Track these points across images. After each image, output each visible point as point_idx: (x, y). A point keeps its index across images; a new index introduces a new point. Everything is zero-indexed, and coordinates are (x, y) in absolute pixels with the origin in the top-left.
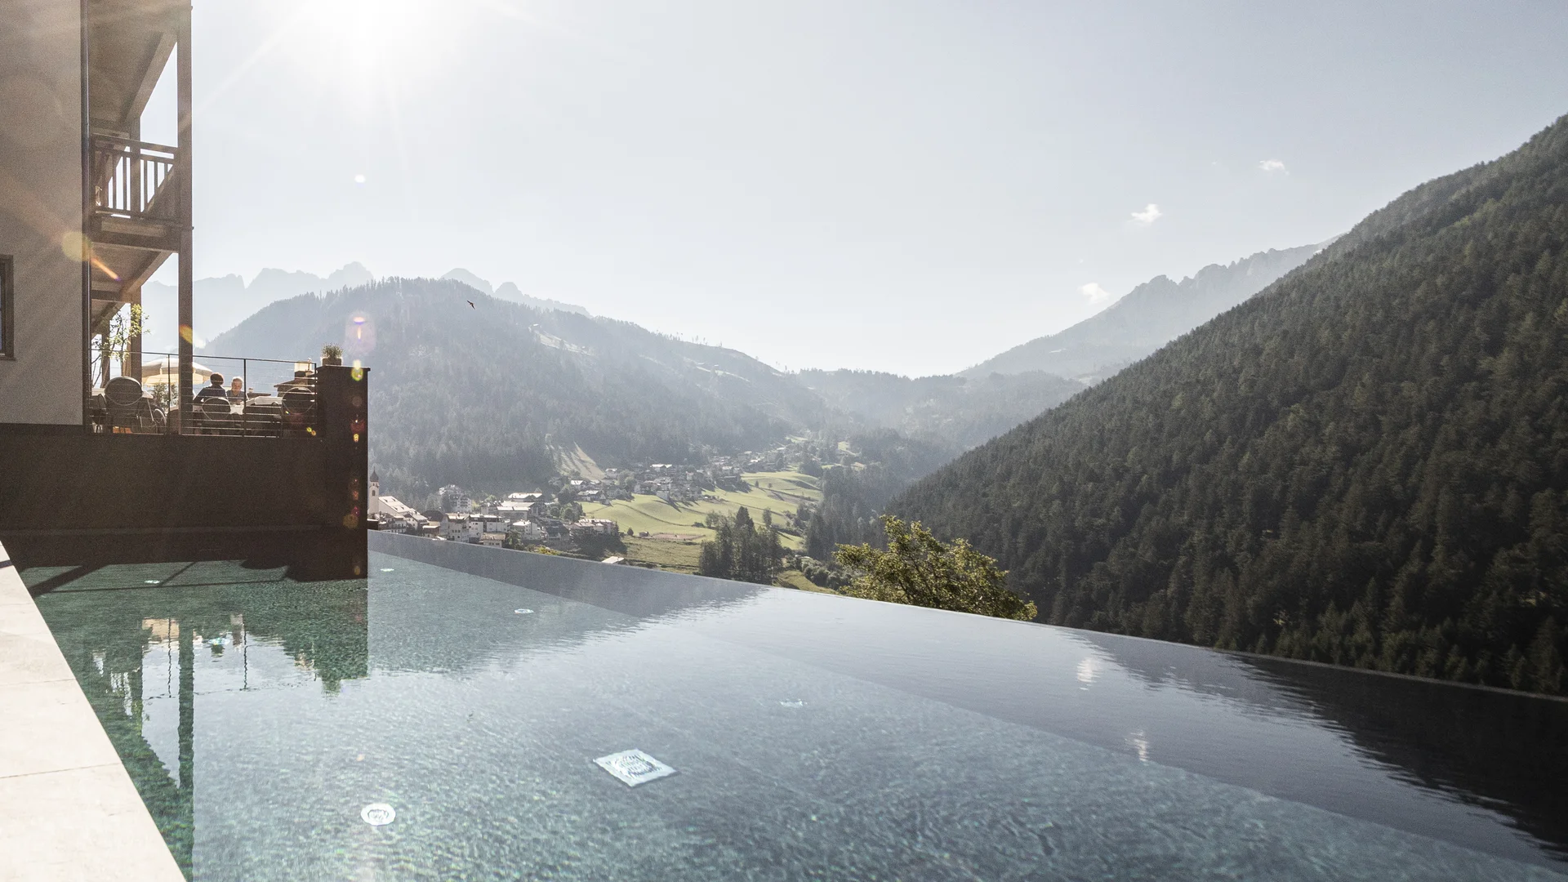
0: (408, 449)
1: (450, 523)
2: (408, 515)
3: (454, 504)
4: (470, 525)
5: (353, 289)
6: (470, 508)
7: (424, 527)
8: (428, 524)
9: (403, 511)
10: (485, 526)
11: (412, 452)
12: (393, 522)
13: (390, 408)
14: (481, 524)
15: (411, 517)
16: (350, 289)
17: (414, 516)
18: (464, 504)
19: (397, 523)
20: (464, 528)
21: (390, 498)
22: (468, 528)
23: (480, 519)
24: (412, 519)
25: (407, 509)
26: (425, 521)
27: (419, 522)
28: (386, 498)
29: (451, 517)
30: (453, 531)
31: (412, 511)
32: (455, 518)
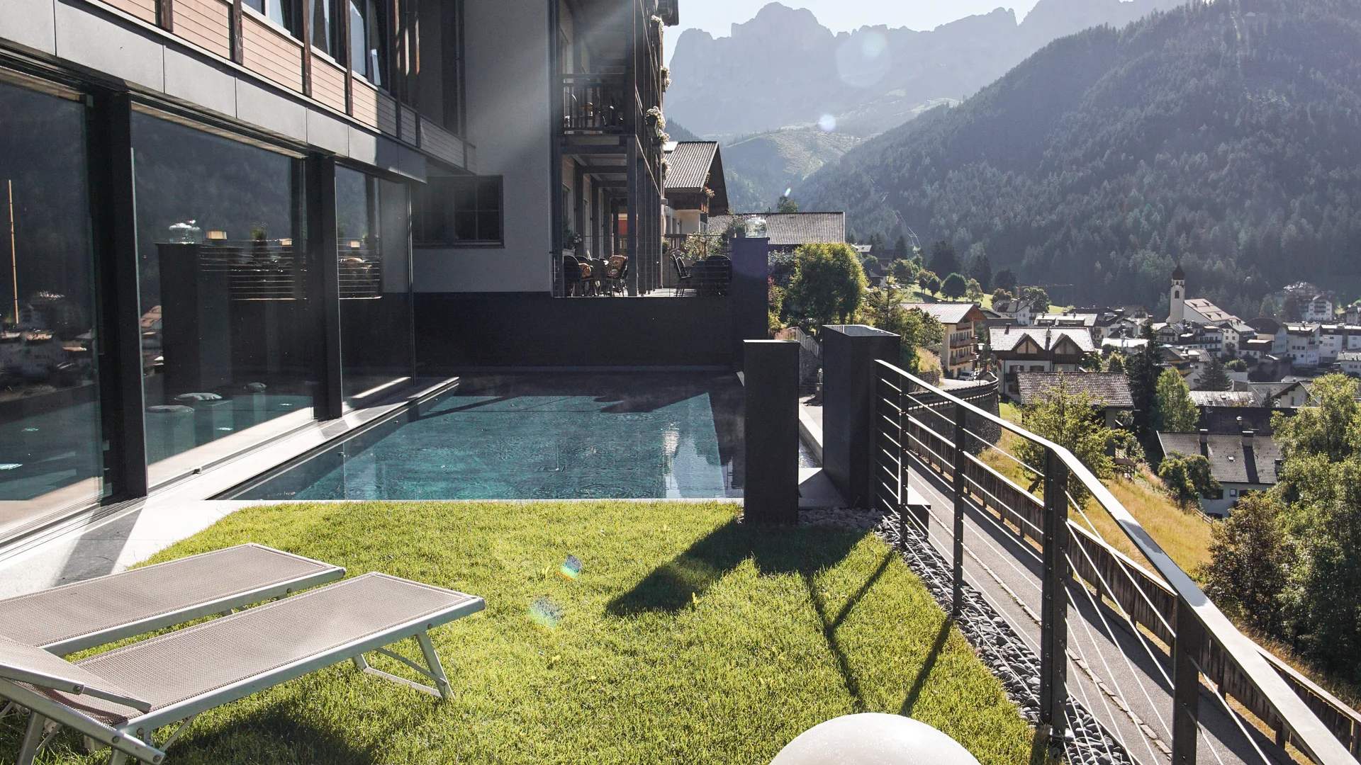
0: (1237, 232)
1: (1289, 336)
2: (1226, 325)
3: (1306, 309)
4: (1321, 339)
5: (1165, 12)
6: (1328, 314)
7: (1250, 341)
8: (1255, 338)
9: (1218, 318)
10: (1345, 343)
11: (1243, 237)
12: (1202, 334)
13: (1213, 176)
14: (1339, 338)
15: (1231, 327)
16: (1162, 13)
17: (1235, 327)
18: (1320, 309)
19: (1208, 335)
20: (1312, 343)
21: (1200, 302)
22: (1317, 343)
23: (1337, 332)
24: (1230, 330)
25: (1225, 316)
26: (1250, 333)
27: (1241, 334)
28: (1195, 301)
29: (1291, 328)
30: (1294, 347)
31: (1234, 318)
32: (1297, 329)
